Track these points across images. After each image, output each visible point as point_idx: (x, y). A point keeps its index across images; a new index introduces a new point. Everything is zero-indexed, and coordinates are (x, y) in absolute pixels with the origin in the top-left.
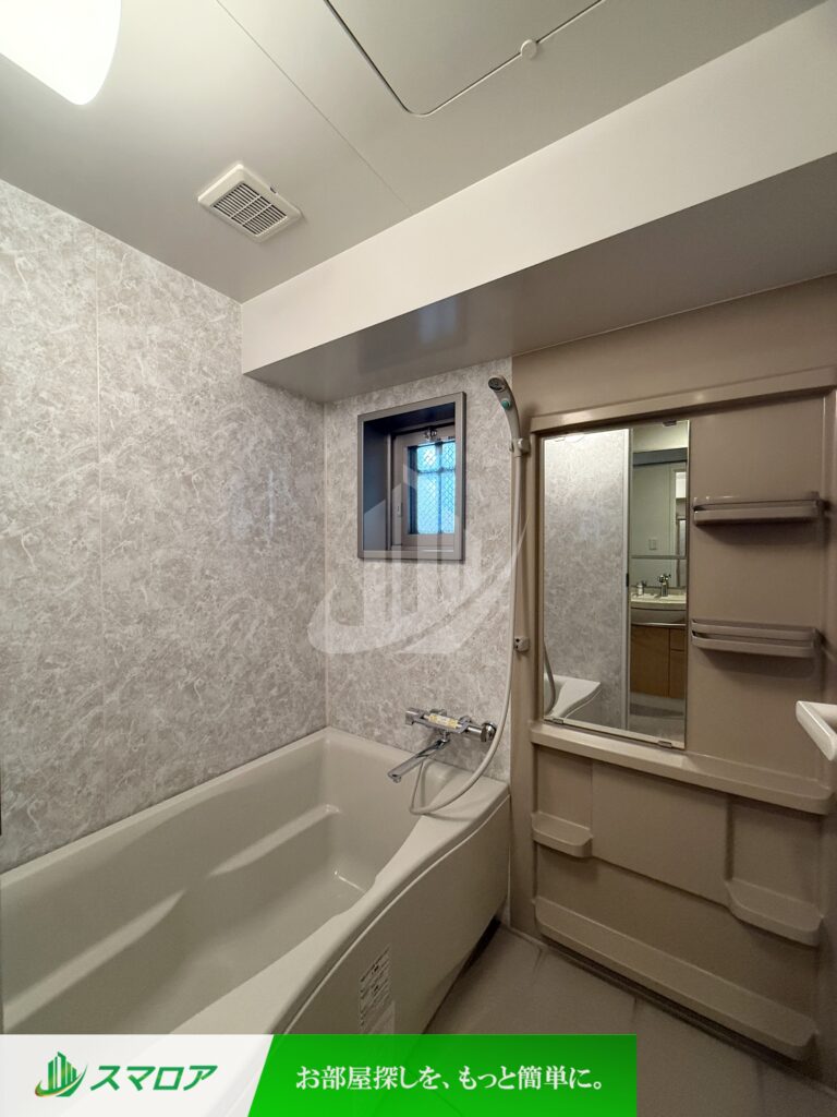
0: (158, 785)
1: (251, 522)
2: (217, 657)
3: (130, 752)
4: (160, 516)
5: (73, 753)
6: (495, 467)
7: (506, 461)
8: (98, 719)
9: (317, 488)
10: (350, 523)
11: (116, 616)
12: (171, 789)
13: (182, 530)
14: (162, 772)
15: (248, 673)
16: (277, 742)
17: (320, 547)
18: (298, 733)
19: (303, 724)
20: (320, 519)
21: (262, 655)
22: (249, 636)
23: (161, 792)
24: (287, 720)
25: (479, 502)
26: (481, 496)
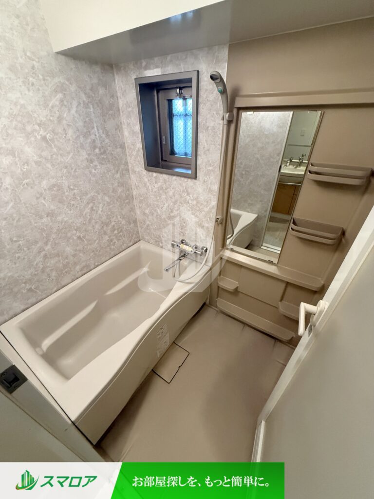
0: (78, 272)
1: (87, 156)
2: (87, 223)
3: (63, 264)
4: (37, 163)
5: (40, 269)
6: (213, 127)
7: (220, 124)
8: (45, 256)
9: (118, 128)
10: (139, 150)
11: (36, 216)
12: (84, 272)
13: (52, 168)
14: (78, 268)
15: (103, 227)
16: (121, 250)
17: (125, 162)
18: (129, 245)
19: (130, 241)
20: (123, 147)
21: (107, 218)
22: (100, 212)
23: (80, 273)
24: (124, 241)
25: (204, 147)
26: (206, 144)
